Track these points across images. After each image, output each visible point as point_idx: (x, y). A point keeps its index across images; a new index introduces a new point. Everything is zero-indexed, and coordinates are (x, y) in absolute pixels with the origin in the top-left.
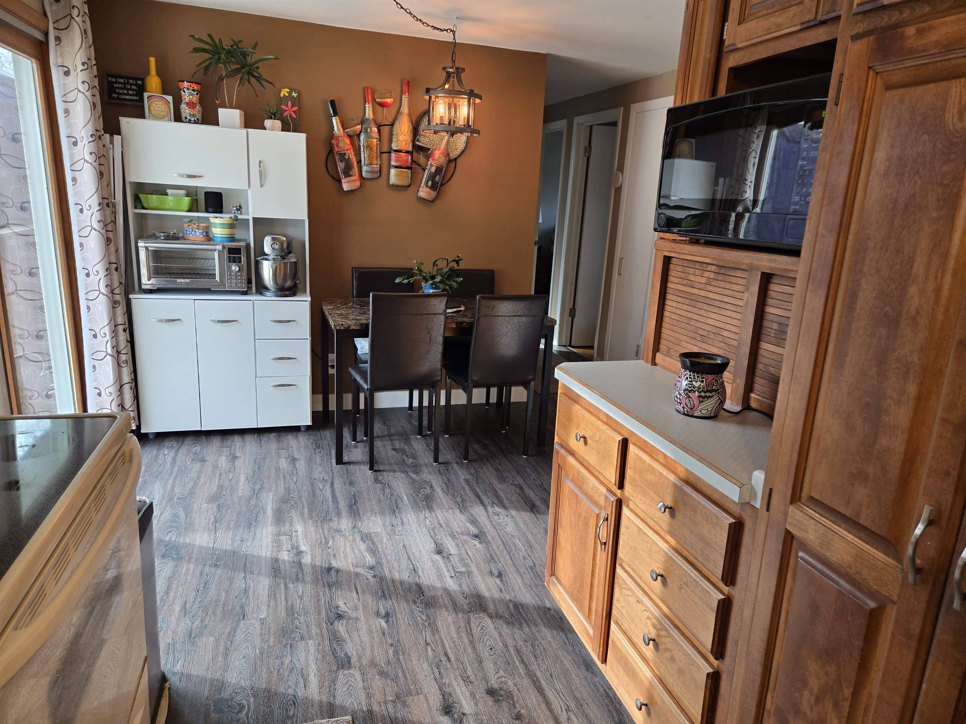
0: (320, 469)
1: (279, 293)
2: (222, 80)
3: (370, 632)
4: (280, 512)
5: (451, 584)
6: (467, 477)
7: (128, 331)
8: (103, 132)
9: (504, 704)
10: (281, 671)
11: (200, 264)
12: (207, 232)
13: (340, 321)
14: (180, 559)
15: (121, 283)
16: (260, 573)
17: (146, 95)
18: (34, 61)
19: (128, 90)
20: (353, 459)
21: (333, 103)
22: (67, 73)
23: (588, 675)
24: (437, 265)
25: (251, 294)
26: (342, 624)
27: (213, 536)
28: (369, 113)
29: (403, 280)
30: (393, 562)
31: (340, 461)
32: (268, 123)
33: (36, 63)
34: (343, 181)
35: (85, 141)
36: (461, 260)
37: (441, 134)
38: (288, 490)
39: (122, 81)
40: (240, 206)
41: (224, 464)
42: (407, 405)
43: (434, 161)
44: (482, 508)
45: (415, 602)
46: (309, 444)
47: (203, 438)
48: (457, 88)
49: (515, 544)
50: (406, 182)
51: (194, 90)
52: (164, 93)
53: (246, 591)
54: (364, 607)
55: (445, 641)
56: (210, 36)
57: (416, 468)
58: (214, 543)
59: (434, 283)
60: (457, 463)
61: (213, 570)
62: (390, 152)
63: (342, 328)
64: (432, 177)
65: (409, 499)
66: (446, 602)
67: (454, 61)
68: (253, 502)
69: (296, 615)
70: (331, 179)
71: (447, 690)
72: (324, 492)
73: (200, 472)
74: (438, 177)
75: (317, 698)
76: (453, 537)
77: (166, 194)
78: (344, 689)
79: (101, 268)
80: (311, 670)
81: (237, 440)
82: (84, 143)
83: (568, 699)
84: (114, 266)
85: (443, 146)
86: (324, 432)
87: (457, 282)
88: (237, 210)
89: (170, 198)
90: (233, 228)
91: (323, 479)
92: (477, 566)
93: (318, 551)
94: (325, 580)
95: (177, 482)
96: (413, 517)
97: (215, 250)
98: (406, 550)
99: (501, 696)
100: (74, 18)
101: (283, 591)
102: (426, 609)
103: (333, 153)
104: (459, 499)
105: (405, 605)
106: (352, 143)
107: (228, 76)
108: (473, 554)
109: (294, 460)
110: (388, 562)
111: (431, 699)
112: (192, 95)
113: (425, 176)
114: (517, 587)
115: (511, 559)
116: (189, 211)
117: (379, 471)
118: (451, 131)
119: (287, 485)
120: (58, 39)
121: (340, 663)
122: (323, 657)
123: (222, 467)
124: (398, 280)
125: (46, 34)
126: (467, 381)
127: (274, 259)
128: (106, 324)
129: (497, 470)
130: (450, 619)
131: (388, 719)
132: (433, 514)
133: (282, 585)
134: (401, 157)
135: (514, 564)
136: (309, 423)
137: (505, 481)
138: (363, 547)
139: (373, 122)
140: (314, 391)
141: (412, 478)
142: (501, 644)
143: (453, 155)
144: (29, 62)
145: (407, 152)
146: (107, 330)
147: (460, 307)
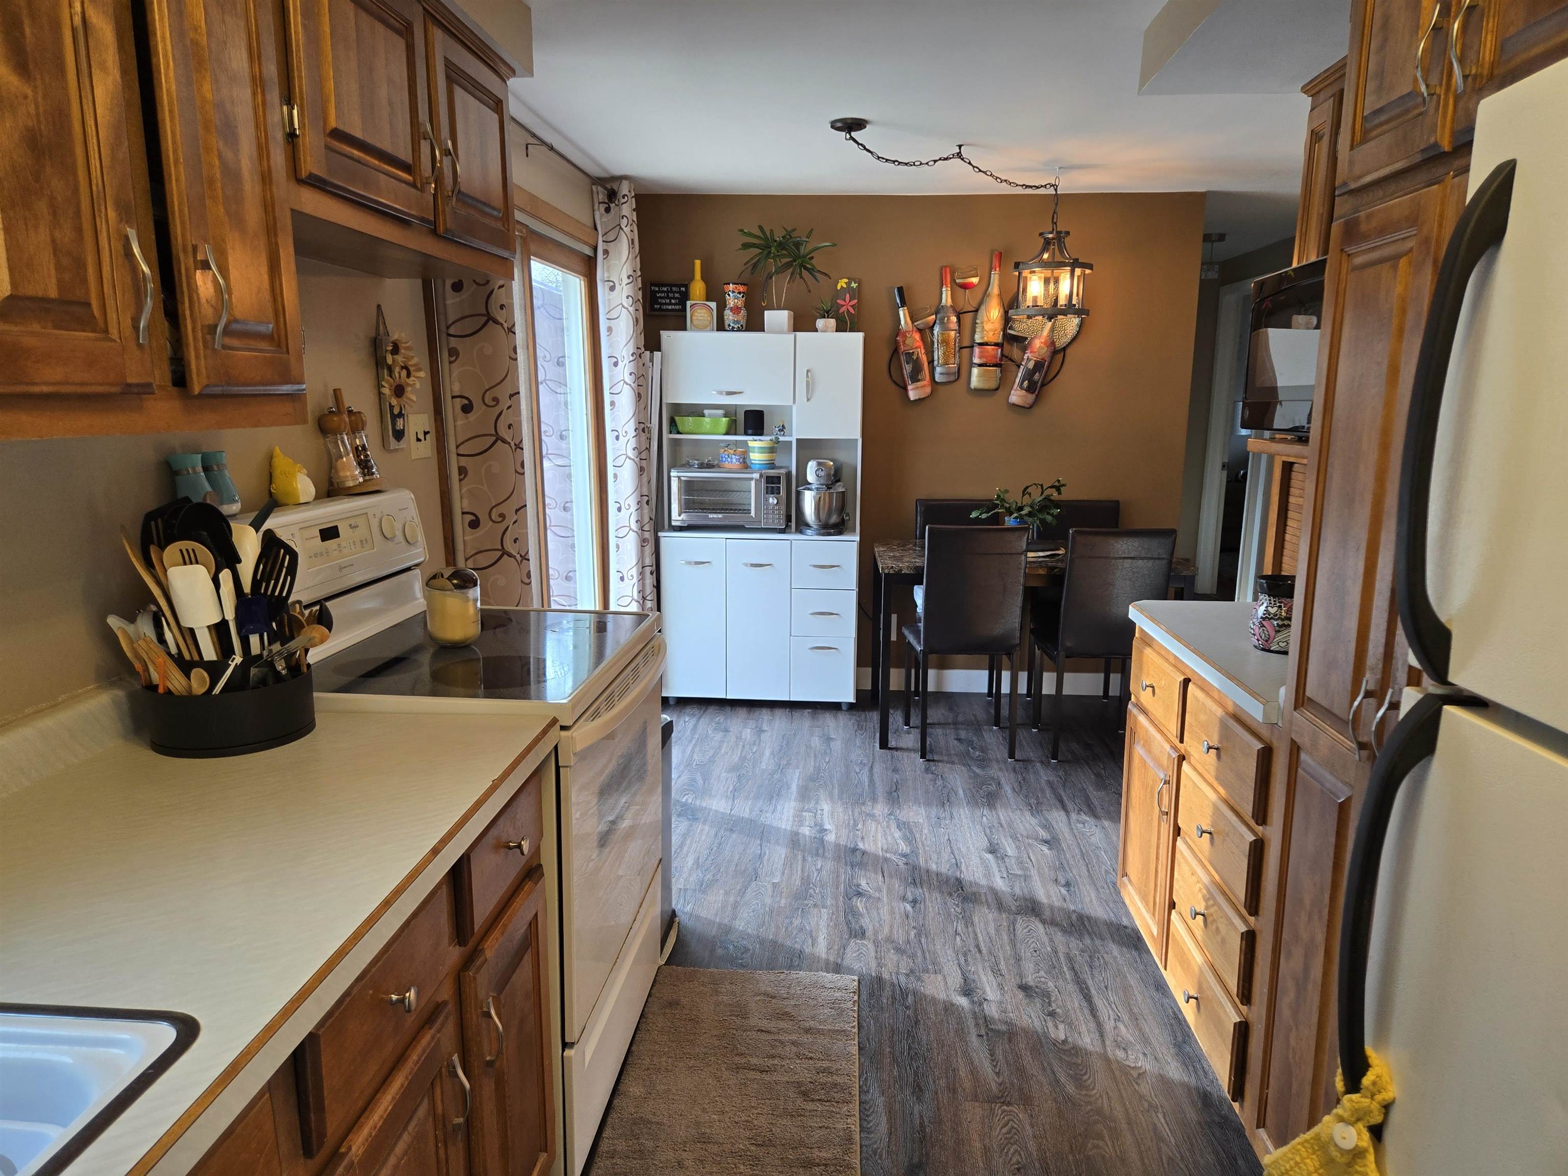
0: (859, 752)
1: (822, 531)
2: (771, 278)
3: (892, 912)
4: (806, 790)
5: (1000, 884)
6: (1051, 779)
7: (655, 574)
8: (643, 349)
9: (1037, 1000)
10: (790, 929)
11: (734, 498)
12: (744, 458)
13: (890, 563)
14: (696, 819)
15: (651, 519)
16: (777, 843)
17: (689, 303)
18: (582, 278)
19: (671, 299)
20: (902, 744)
21: (900, 290)
22: (612, 289)
23: (1157, 996)
24: (1030, 494)
25: (790, 533)
26: (861, 901)
27: (730, 803)
28: (947, 299)
29: (980, 515)
30: (932, 853)
31: (884, 744)
32: (820, 323)
33: (584, 280)
34: (910, 387)
35: (626, 361)
36: (1064, 485)
37: (1036, 318)
38: (818, 769)
39: (665, 289)
40: (783, 426)
41: (749, 737)
42: (986, 691)
43: (1032, 354)
44: (1062, 813)
45: (951, 895)
46: (850, 723)
47: (728, 709)
48: (1058, 258)
49: (1098, 857)
50: (993, 385)
51: (740, 293)
52: (707, 300)
53: (761, 857)
54: (889, 889)
55: (979, 935)
56: (760, 227)
57: (983, 762)
58: (731, 810)
59: (1021, 517)
60: (1042, 762)
61: (728, 833)
62: (972, 347)
63: (891, 572)
64: (1029, 375)
65: (965, 794)
66: (990, 901)
67: (1056, 223)
68: (776, 776)
69: (811, 885)
70: (893, 386)
71: (971, 977)
72: (860, 776)
73: (722, 742)
74: (1037, 374)
75: (824, 956)
76: (1014, 838)
77: (703, 416)
78: (854, 955)
79: (632, 502)
80: (821, 934)
81: (765, 714)
82: (624, 363)
83: (1120, 1010)
84: (646, 498)
85: (1046, 332)
86: (871, 713)
87: (1052, 515)
88: (779, 430)
89: (707, 420)
90: (772, 452)
91: (861, 762)
92: (1039, 872)
93: (844, 832)
94: (848, 859)
95: (697, 750)
96: (967, 812)
97: (752, 479)
98: (950, 844)
99: (1035, 993)
100: (622, 229)
101: (800, 862)
102: (963, 903)
103: (898, 353)
104: (1033, 801)
105: (938, 896)
106: (923, 339)
107: (777, 272)
108: (1037, 859)
109: (829, 740)
110: (925, 851)
111: (950, 981)
112: (737, 298)
113: (1020, 375)
114: (1087, 899)
115: (1088, 871)
116: (727, 434)
117: (934, 761)
118: (1049, 315)
119: (817, 764)
120: (606, 252)
121: (853, 933)
122: (836, 925)
123: (745, 740)
124: (974, 515)
125: (595, 249)
126: (1057, 649)
127: (817, 489)
128: (634, 564)
129: (1098, 775)
130: (990, 916)
131: (897, 987)
132: (994, 812)
133: (800, 857)
134: (987, 352)
135: (1090, 876)
136: (852, 699)
137: (1105, 788)
138: (898, 834)
139: (951, 310)
140: (860, 662)
141: (974, 772)
142: (1049, 949)
143: (1061, 343)
144: (578, 280)
145: (996, 344)
146: (634, 572)
147: (1058, 549)
